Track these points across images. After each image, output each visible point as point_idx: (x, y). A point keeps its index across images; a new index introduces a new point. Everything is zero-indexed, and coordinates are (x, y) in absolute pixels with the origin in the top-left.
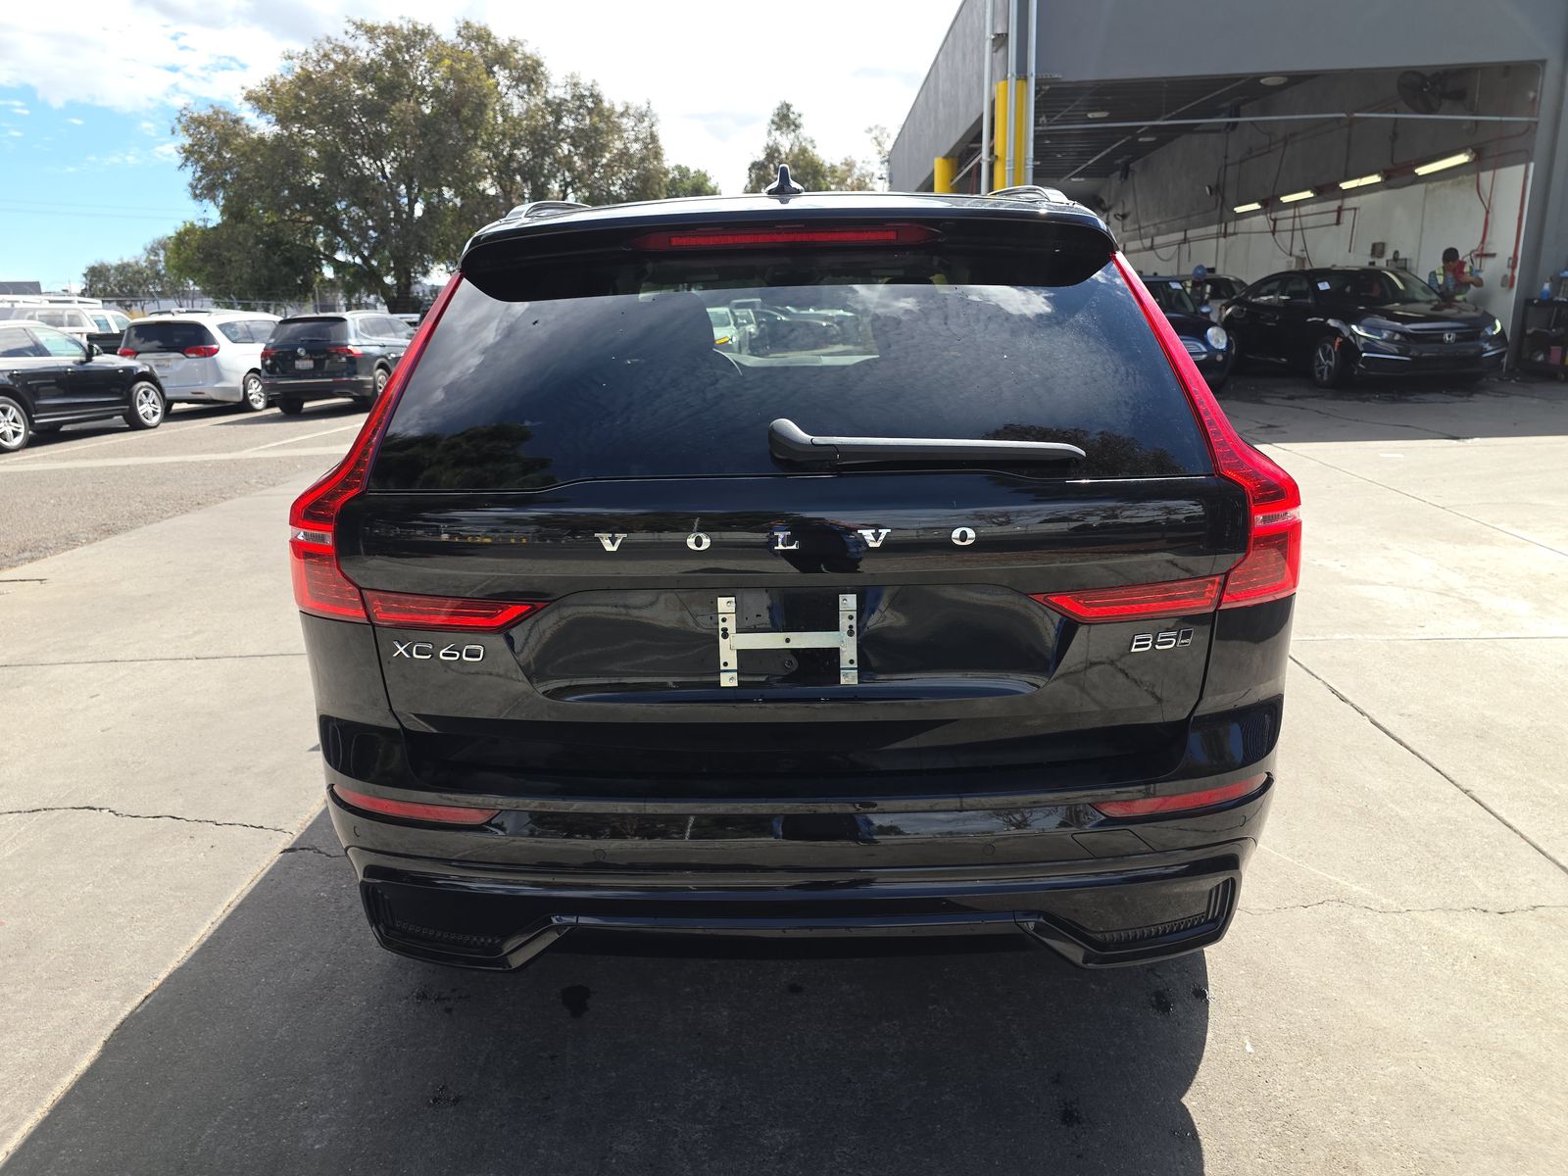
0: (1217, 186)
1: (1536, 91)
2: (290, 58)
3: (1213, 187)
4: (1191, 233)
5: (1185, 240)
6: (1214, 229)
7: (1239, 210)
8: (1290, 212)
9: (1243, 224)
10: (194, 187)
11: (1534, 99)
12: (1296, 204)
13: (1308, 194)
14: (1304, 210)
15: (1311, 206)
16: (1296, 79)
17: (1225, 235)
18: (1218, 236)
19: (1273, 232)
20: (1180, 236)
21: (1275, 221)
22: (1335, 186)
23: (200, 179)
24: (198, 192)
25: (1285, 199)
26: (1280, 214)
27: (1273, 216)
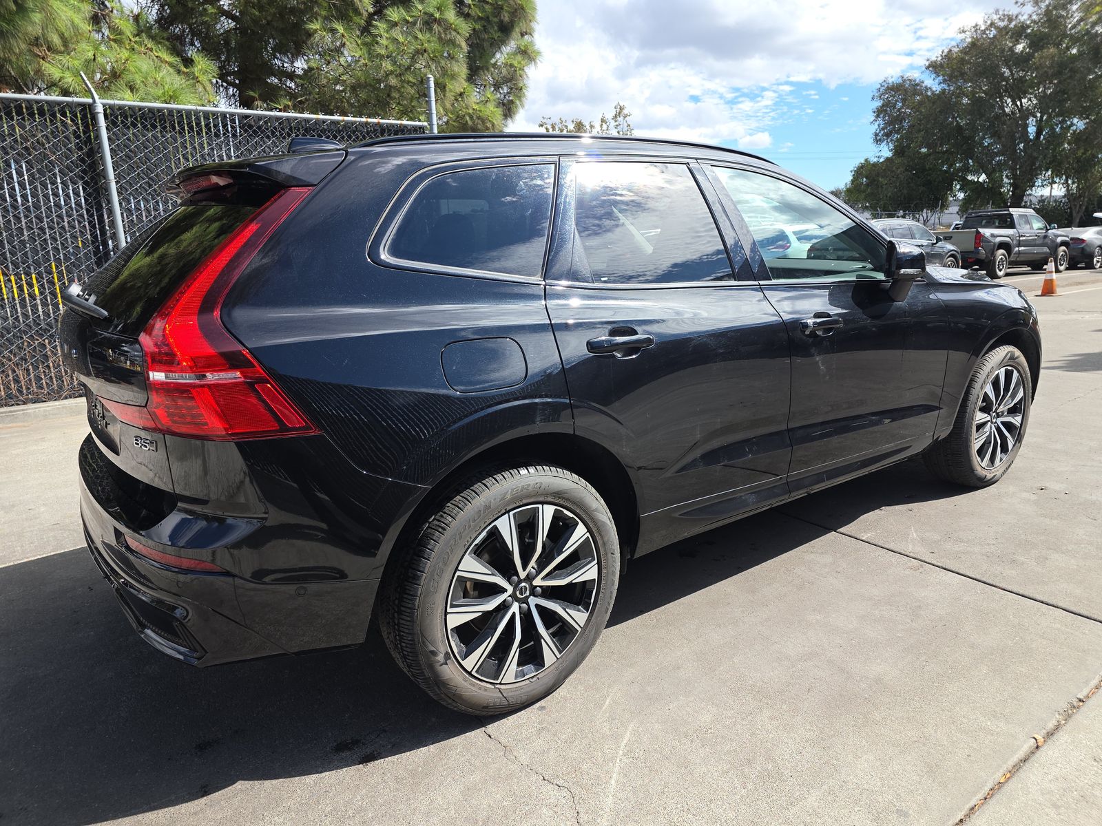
2: (964, 32)
10: (876, 135)
23: (883, 129)
24: (878, 138)
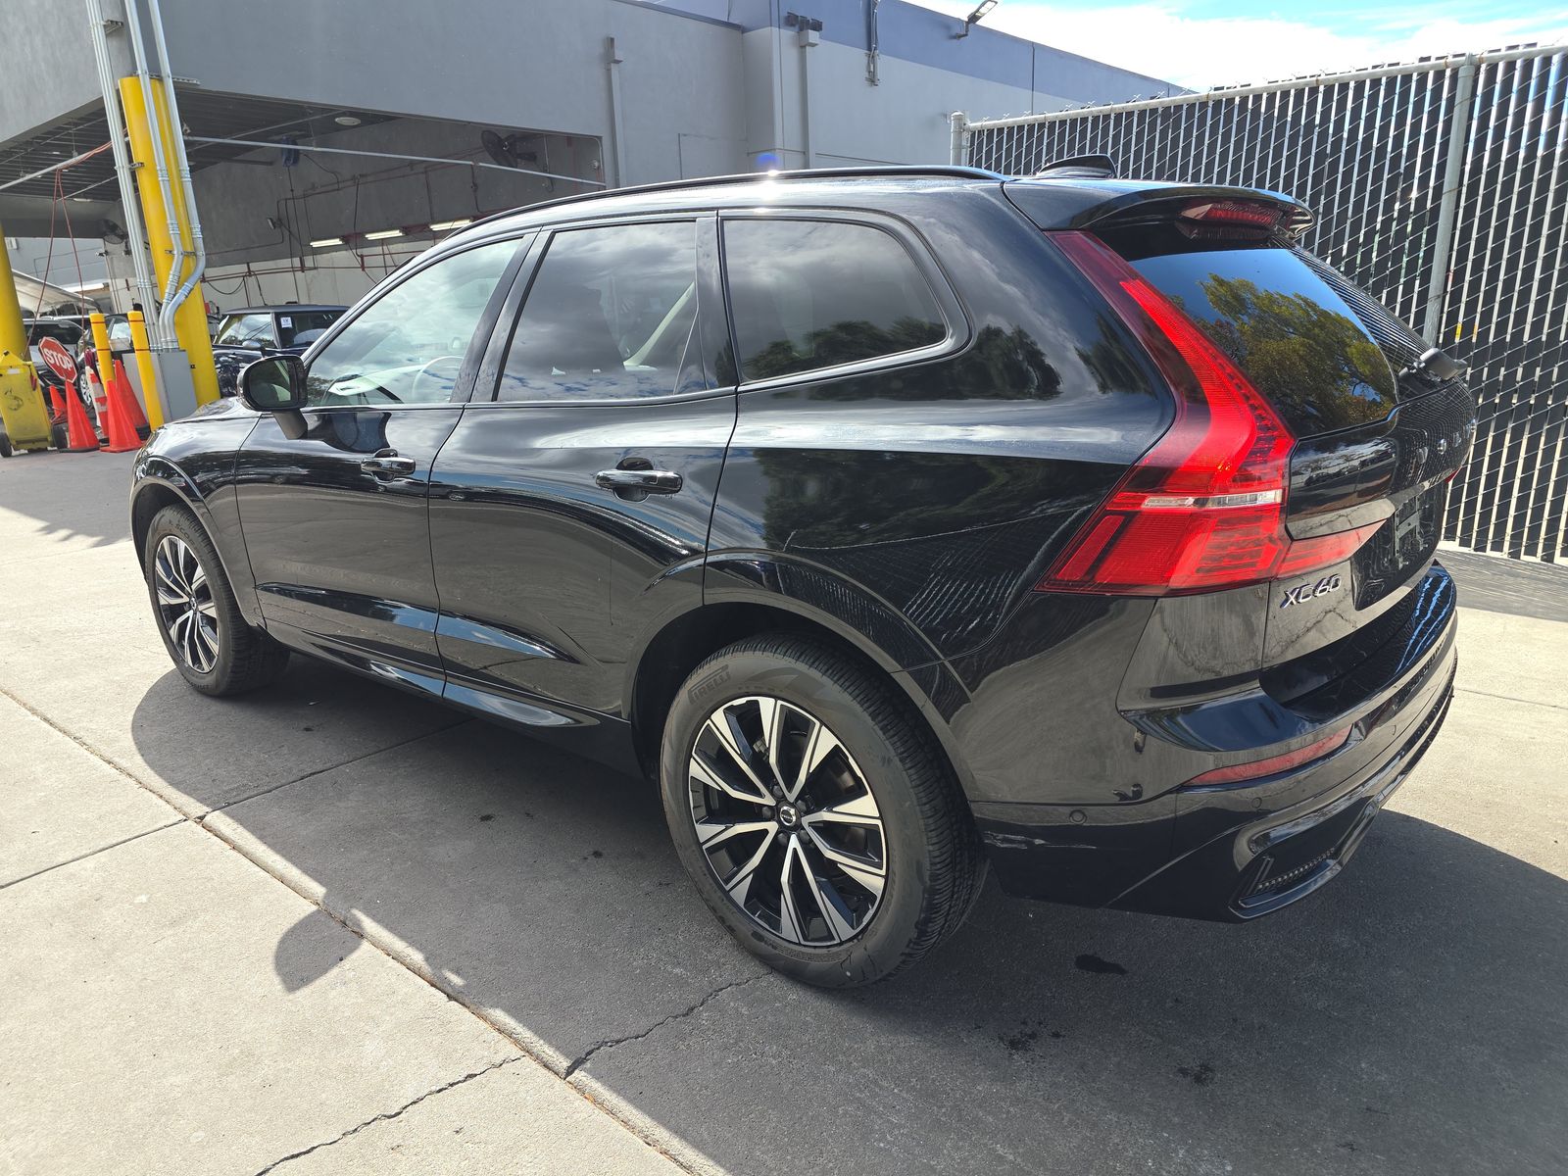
0: (280, 219)
1: (599, 161)
3: (275, 220)
4: (254, 266)
5: (250, 273)
6: (286, 263)
7: (315, 244)
8: (378, 250)
9: (323, 259)
11: (599, 167)
12: (383, 242)
13: (397, 233)
14: (394, 248)
15: (400, 245)
16: (370, 119)
17: (303, 269)
18: (293, 270)
19: (363, 267)
20: (243, 268)
21: (362, 257)
22: (426, 226)
25: (371, 237)
26: (365, 251)
27: (359, 251)
